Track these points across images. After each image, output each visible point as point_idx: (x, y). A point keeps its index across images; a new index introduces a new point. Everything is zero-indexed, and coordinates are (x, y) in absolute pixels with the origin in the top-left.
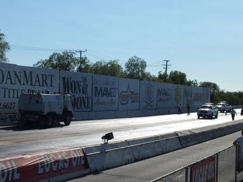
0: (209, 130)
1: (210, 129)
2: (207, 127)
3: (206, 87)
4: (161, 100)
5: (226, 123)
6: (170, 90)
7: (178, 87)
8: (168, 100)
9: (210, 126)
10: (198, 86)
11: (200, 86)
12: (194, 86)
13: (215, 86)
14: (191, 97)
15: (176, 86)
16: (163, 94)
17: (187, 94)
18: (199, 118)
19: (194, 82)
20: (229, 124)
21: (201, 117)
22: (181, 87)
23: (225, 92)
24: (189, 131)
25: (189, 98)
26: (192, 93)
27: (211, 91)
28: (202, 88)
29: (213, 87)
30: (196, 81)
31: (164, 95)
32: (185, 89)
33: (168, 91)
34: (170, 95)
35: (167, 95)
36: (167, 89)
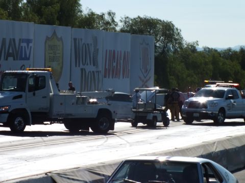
3: (141, 32)
5: (204, 146)
6: (28, 41)
7: (54, 33)
10: (118, 29)
11: (122, 31)
12: (106, 29)
13: (168, 31)
14: (95, 63)
15: (47, 29)
16: (8, 55)
17: (81, 54)
22: (65, 33)
23: (200, 48)
24: (91, 171)
25: (90, 68)
26: (96, 51)
27: (156, 46)
28: (129, 35)
29: (164, 34)
30: (109, 14)
31: (11, 59)
32: (75, 40)
33: (24, 45)
34: (28, 59)
35: (22, 59)
36: (21, 41)
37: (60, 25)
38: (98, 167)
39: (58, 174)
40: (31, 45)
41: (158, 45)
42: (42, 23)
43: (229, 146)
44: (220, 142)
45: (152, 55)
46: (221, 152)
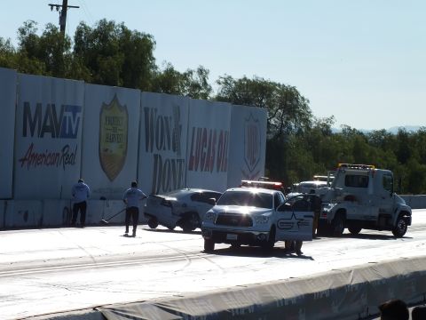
0: (255, 306)
1: (257, 300)
2: (246, 291)
3: (247, 101)
4: (33, 158)
5: (335, 275)
6: (75, 109)
7: (115, 99)
8: (68, 159)
9: (260, 289)
10: (213, 95)
11: (219, 99)
13: (290, 101)
14: (176, 148)
15: (103, 92)
16: (45, 129)
17: (156, 133)
18: (209, 249)
19: (195, 78)
20: (349, 281)
21: (218, 246)
22: (131, 98)
23: (336, 128)
24: (162, 307)
25: (168, 155)
26: (179, 128)
27: (269, 123)
28: (229, 106)
29: (283, 106)
30: (201, 71)
31: (48, 135)
32: (146, 110)
33: (69, 114)
34: (74, 136)
35: (64, 136)
36: (64, 108)
37: (124, 86)
38: (174, 302)
39: (113, 310)
40: (79, 115)
41: (272, 122)
42: (98, 82)
43: (371, 278)
44: (358, 271)
45: (263, 138)
46: (360, 285)
